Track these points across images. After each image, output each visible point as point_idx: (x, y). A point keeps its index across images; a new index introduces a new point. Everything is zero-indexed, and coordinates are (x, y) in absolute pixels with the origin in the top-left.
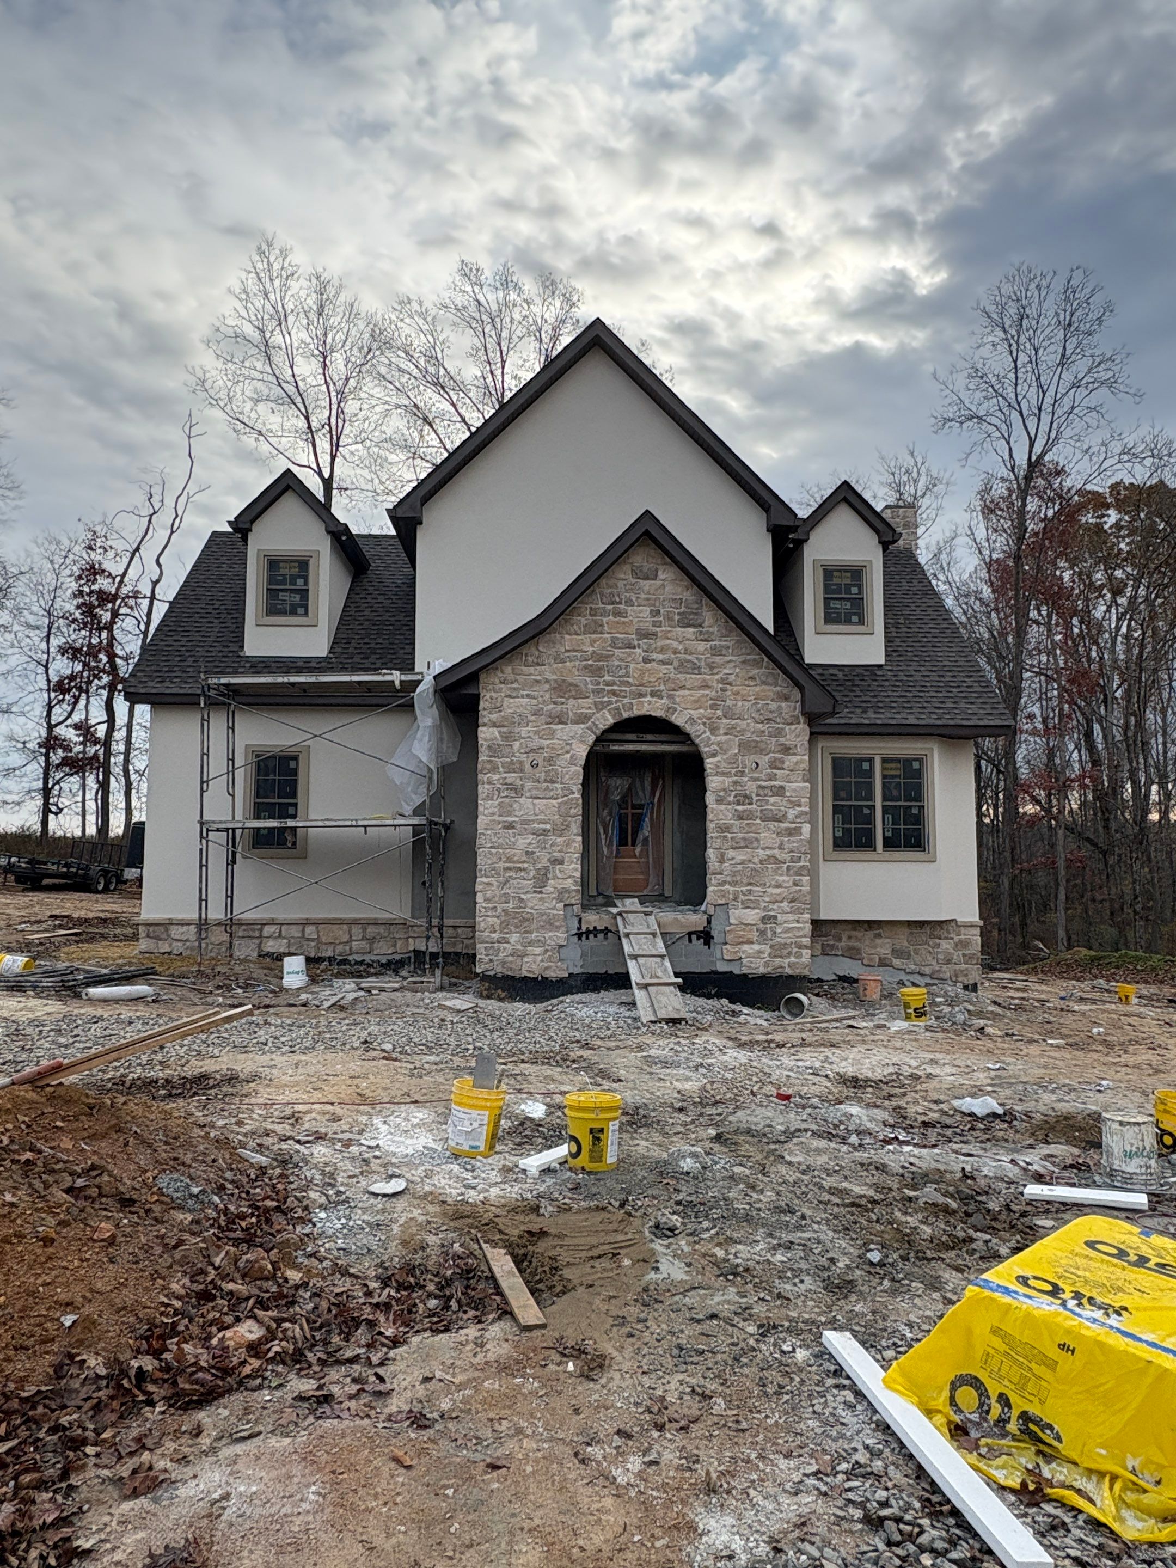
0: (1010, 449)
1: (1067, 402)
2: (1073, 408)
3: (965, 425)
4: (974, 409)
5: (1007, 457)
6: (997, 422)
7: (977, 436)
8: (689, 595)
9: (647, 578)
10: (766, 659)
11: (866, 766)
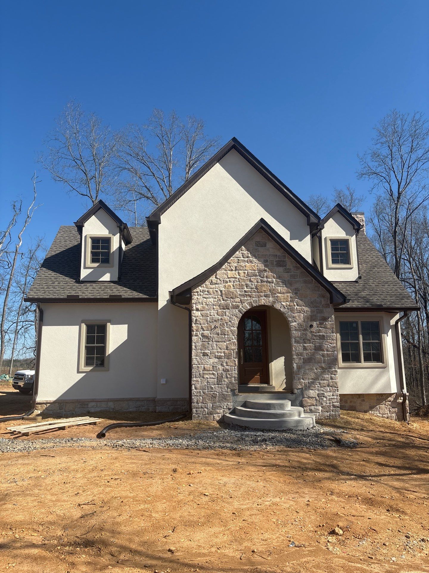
0: (390, 187)
1: (414, 167)
2: (417, 170)
3: (371, 176)
4: (374, 170)
5: (389, 190)
6: (384, 175)
7: (376, 181)
8: (279, 253)
9: (262, 246)
10: (314, 280)
11: (354, 325)
